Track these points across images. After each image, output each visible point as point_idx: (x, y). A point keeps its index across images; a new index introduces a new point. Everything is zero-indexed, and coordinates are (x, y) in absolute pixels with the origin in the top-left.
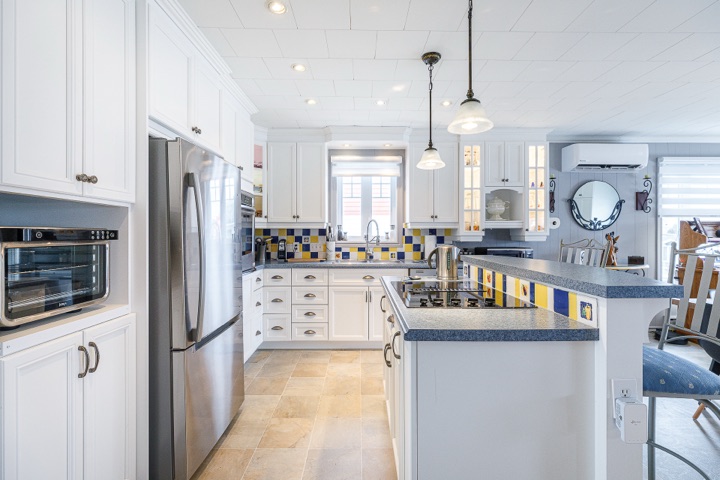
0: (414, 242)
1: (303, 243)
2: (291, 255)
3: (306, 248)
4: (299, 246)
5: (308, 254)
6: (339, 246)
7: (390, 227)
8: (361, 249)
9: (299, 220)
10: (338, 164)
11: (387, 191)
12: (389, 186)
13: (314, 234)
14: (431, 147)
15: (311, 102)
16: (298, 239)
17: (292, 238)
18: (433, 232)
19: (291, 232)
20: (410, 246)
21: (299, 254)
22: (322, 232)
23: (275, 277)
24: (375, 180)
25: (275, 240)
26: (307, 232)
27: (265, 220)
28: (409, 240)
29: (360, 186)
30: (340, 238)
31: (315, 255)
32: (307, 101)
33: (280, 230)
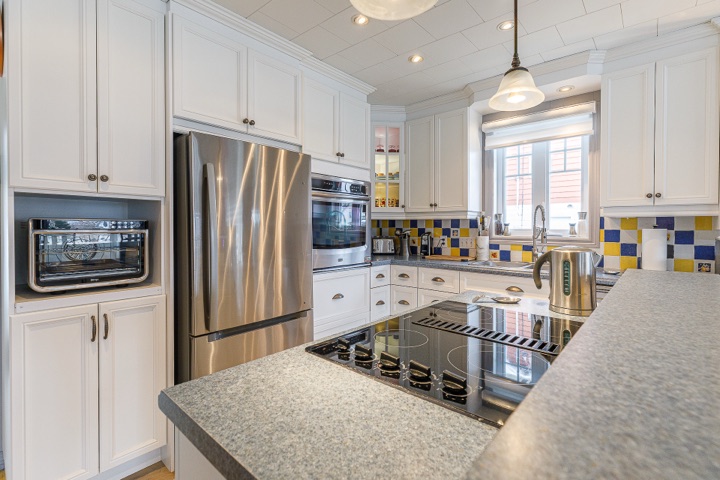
0: (622, 241)
1: (452, 237)
2: (438, 251)
3: (455, 243)
4: (447, 241)
5: (457, 251)
6: (494, 242)
7: (577, 216)
8: (527, 248)
9: (437, 209)
10: (495, 132)
11: (575, 160)
12: (579, 153)
13: (465, 226)
14: (516, 66)
15: (417, 59)
16: (446, 232)
17: (439, 231)
18: (665, 223)
19: (437, 223)
20: (616, 247)
21: (447, 250)
22: (473, 224)
23: (402, 276)
24: (554, 145)
25: (421, 232)
26: (456, 223)
27: (402, 210)
28: (612, 236)
29: (530, 157)
30: (499, 231)
31: (465, 253)
32: (410, 59)
33: (427, 220)
